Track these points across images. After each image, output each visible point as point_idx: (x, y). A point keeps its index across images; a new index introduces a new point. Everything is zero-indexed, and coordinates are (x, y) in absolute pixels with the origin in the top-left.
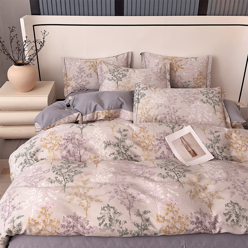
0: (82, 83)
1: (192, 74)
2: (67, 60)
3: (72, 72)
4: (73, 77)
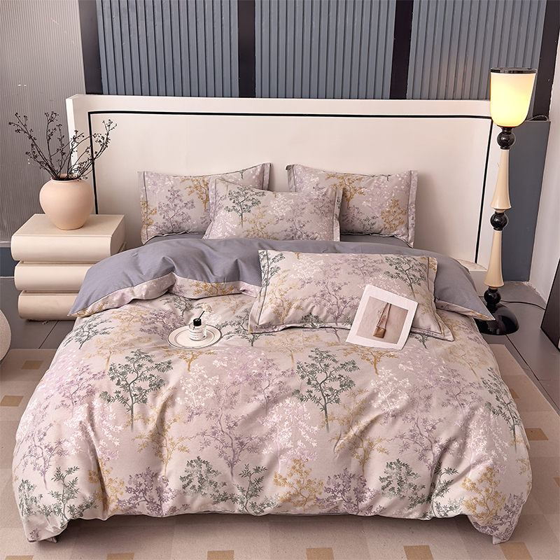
0: (176, 218)
1: (379, 204)
2: (149, 177)
3: (158, 198)
4: (159, 207)
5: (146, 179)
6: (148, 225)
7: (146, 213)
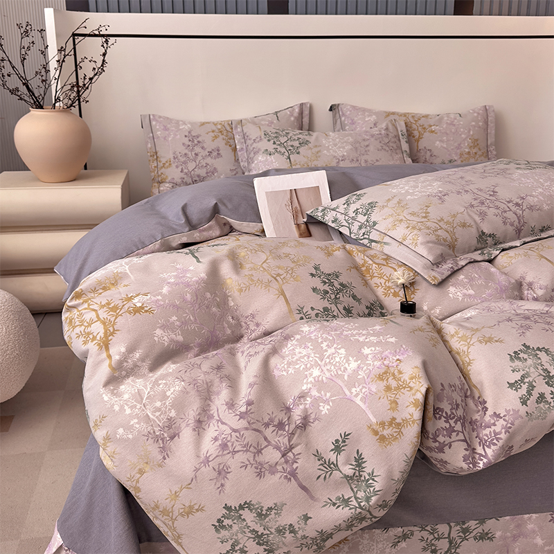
5: (154, 123)
6: (160, 183)
7: (157, 167)
